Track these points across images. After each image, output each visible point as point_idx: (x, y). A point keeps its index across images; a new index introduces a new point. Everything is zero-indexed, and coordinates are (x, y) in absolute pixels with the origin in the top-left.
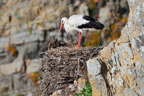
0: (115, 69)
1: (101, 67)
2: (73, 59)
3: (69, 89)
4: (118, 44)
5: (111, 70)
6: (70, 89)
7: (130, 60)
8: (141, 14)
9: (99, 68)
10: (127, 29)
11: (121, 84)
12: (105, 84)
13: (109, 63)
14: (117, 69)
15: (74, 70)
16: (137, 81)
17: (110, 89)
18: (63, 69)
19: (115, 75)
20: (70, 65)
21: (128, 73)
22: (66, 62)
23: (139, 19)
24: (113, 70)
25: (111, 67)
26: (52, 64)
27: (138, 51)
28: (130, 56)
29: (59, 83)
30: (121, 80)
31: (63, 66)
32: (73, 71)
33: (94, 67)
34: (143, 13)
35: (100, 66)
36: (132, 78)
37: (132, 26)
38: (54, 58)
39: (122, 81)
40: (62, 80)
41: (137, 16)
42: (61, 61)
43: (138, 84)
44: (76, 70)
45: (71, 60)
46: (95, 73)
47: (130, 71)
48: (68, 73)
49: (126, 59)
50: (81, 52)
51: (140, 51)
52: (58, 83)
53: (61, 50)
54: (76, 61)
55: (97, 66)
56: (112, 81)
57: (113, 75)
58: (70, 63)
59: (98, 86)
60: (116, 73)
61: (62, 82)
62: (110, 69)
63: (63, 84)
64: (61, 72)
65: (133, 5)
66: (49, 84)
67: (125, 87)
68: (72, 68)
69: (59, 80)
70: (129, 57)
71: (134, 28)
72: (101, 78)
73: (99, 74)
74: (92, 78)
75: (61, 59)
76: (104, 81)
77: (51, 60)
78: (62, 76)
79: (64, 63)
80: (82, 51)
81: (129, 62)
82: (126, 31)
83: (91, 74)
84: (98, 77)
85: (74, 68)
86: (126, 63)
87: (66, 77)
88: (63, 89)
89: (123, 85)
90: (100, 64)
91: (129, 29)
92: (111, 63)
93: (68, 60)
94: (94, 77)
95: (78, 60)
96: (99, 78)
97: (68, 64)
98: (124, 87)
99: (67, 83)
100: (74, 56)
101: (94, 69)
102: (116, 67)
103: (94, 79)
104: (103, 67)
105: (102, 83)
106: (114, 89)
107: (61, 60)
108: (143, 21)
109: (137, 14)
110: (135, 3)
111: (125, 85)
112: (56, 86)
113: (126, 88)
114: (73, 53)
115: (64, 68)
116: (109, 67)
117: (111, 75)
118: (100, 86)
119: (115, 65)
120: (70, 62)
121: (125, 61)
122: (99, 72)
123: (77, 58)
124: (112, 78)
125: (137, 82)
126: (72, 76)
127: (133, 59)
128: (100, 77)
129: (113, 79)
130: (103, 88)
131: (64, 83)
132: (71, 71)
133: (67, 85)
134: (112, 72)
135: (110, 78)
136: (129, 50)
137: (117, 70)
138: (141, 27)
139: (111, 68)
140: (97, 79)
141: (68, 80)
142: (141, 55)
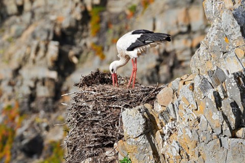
0: (170, 126)
1: (144, 122)
2: (113, 106)
3: (105, 158)
4: (184, 82)
5: (164, 128)
6: (107, 156)
7: (192, 112)
8: (219, 33)
9: (141, 124)
10: (197, 58)
11: (175, 153)
12: (151, 152)
13: (162, 116)
14: (175, 125)
15: (115, 126)
16: (200, 148)
17: (161, 160)
18: (97, 123)
19: (170, 136)
20: (108, 116)
21: (186, 134)
22: (102, 112)
23: (215, 42)
24: (167, 128)
25: (164, 122)
26: (81, 114)
27: (203, 97)
28: (192, 105)
29: (88, 147)
30: (175, 146)
31: (98, 117)
32: (113, 127)
33: (133, 122)
34: (222, 31)
35: (142, 121)
36: (192, 143)
37: (205, 53)
38: (84, 104)
39: (178, 148)
40: (95, 141)
41: (212, 36)
42: (94, 110)
43: (201, 153)
44: (118, 125)
45: (110, 108)
46: (135, 134)
47: (189, 131)
48: (105, 129)
49: (185, 110)
50: (128, 95)
51: (205, 97)
52: (87, 145)
53: (95, 91)
54: (118, 110)
55: (138, 121)
56: (164, 146)
57: (166, 137)
58: (109, 113)
59: (140, 154)
60: (171, 134)
61: (93, 145)
62: (162, 126)
63: (95, 147)
64: (95, 128)
65: (212, 17)
66: (75, 147)
67: (182, 158)
68: (112, 121)
69: (90, 142)
70: (190, 106)
71: (207, 57)
72: (144, 142)
73: (141, 135)
74: (130, 141)
75: (94, 105)
76: (150, 147)
77: (79, 106)
78: (96, 134)
79: (99, 112)
80: (129, 92)
81: (191, 115)
82: (195, 60)
83: (128, 134)
84: (139, 139)
85: (115, 122)
86: (186, 117)
87: (101, 137)
88: (95, 157)
89: (178, 154)
90: (144, 117)
91: (201, 58)
92: (166, 115)
93: (106, 107)
94: (134, 140)
95: (120, 108)
96: (141, 141)
97: (105, 115)
98: (180, 157)
99: (103, 146)
100: (115, 101)
101: (133, 126)
102: (173, 122)
103: (134, 143)
104: (149, 122)
105: (146, 149)
106: (166, 159)
107: (93, 107)
108: (222, 46)
109: (213, 32)
110: (215, 13)
111: (181, 154)
112: (85, 152)
113: (184, 160)
114: (113, 96)
115: (98, 121)
116: (161, 123)
117: (163, 137)
118: (143, 156)
119: (172, 120)
120: (109, 111)
121: (184, 113)
122: (141, 131)
123: (121, 105)
124: (164, 141)
125: (200, 151)
126: (110, 135)
127: (197, 110)
128: (143, 140)
129: (165, 143)
130: (149, 158)
131: (98, 146)
132: (109, 126)
133: (103, 149)
134: (165, 132)
135: (161, 142)
136: (190, 96)
137: (174, 128)
138: (219, 55)
139: (164, 124)
140: (137, 144)
141: (105, 141)
142: (207, 104)
